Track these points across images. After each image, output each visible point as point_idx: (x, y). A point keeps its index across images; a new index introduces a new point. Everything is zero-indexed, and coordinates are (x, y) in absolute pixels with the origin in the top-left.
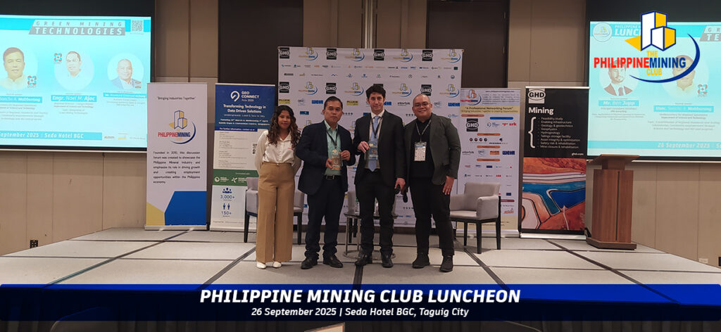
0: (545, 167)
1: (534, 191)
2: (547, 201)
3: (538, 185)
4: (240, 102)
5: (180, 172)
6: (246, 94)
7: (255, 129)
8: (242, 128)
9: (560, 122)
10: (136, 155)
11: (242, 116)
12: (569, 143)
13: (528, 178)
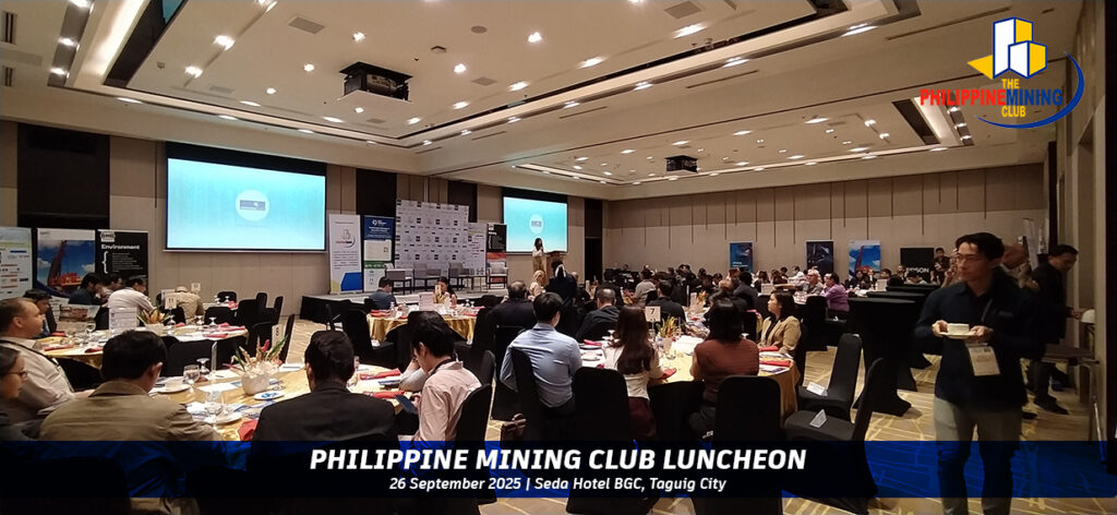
0: (494, 257)
4: (378, 226)
5: (347, 263)
7: (384, 239)
8: (378, 239)
9: (499, 238)
11: (378, 233)
12: (499, 246)
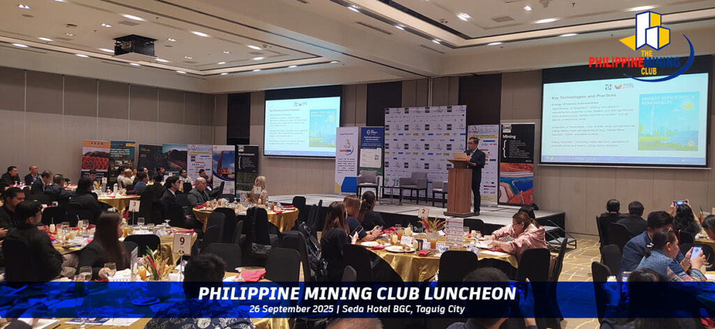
0: (511, 168)
1: (505, 182)
2: (512, 187)
3: (508, 178)
4: (370, 135)
5: (347, 168)
6: (373, 132)
7: (376, 148)
8: (371, 147)
9: (520, 143)
10: (331, 160)
11: (371, 142)
12: (524, 155)
13: (503, 174)
